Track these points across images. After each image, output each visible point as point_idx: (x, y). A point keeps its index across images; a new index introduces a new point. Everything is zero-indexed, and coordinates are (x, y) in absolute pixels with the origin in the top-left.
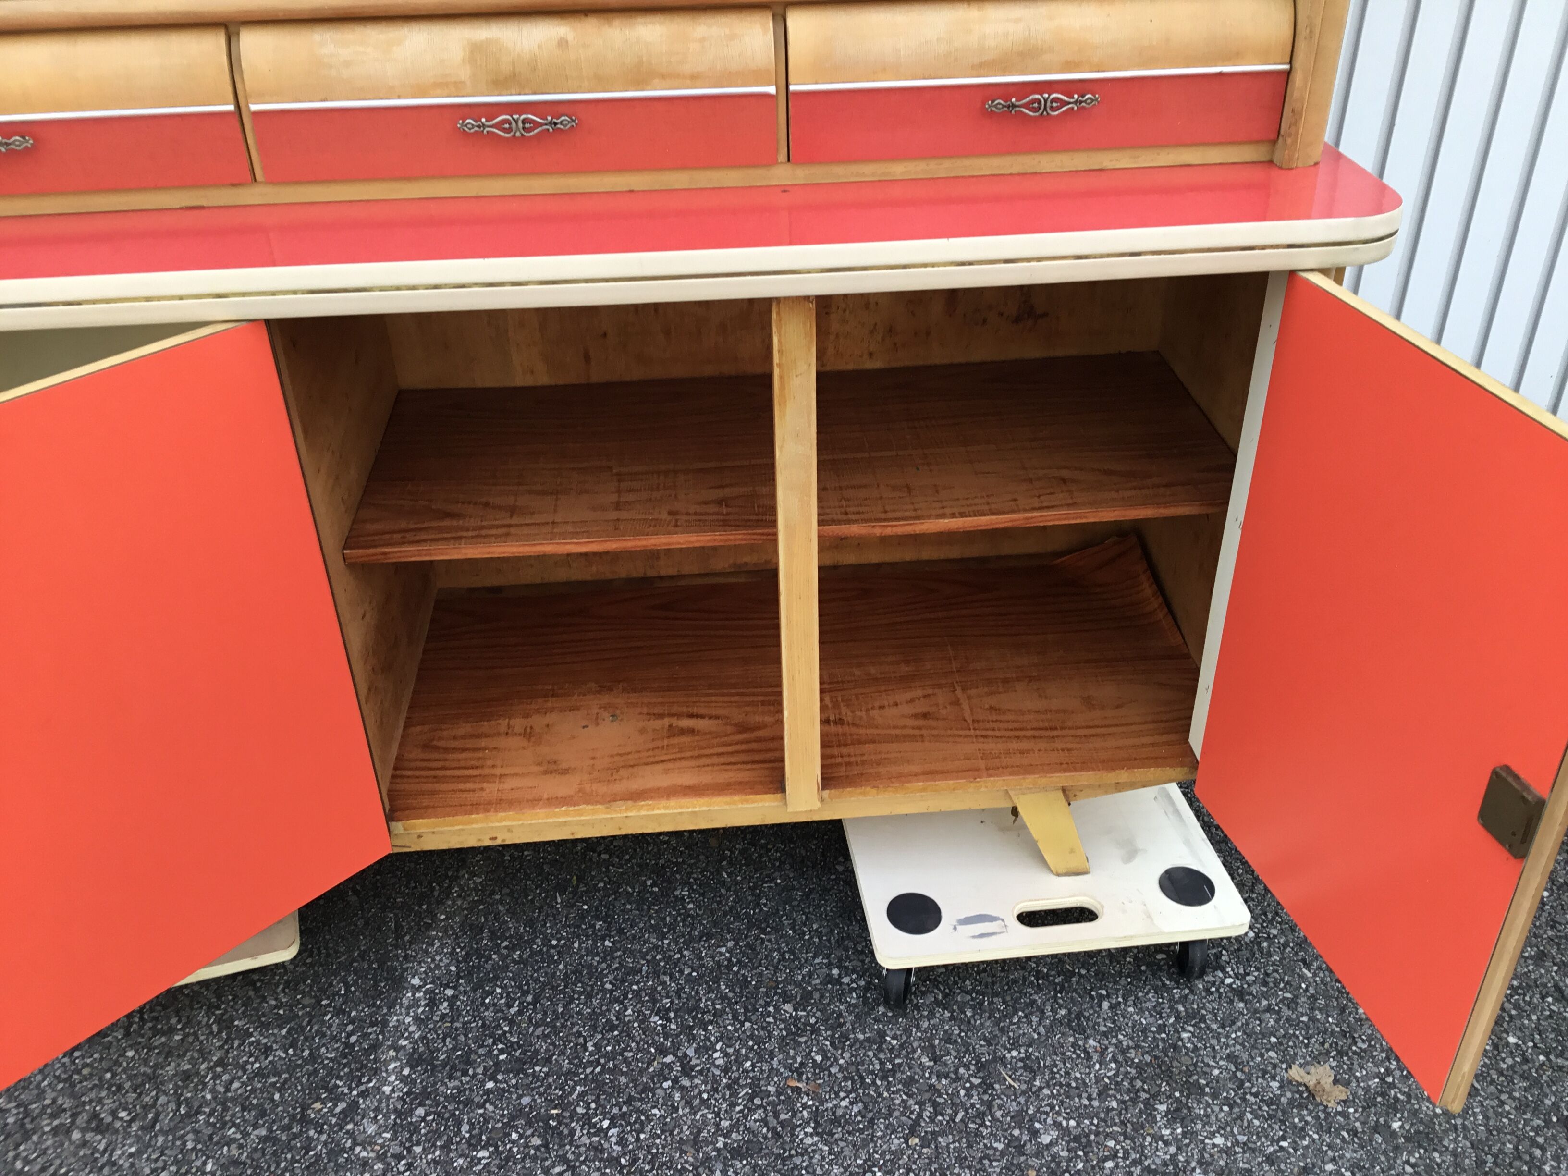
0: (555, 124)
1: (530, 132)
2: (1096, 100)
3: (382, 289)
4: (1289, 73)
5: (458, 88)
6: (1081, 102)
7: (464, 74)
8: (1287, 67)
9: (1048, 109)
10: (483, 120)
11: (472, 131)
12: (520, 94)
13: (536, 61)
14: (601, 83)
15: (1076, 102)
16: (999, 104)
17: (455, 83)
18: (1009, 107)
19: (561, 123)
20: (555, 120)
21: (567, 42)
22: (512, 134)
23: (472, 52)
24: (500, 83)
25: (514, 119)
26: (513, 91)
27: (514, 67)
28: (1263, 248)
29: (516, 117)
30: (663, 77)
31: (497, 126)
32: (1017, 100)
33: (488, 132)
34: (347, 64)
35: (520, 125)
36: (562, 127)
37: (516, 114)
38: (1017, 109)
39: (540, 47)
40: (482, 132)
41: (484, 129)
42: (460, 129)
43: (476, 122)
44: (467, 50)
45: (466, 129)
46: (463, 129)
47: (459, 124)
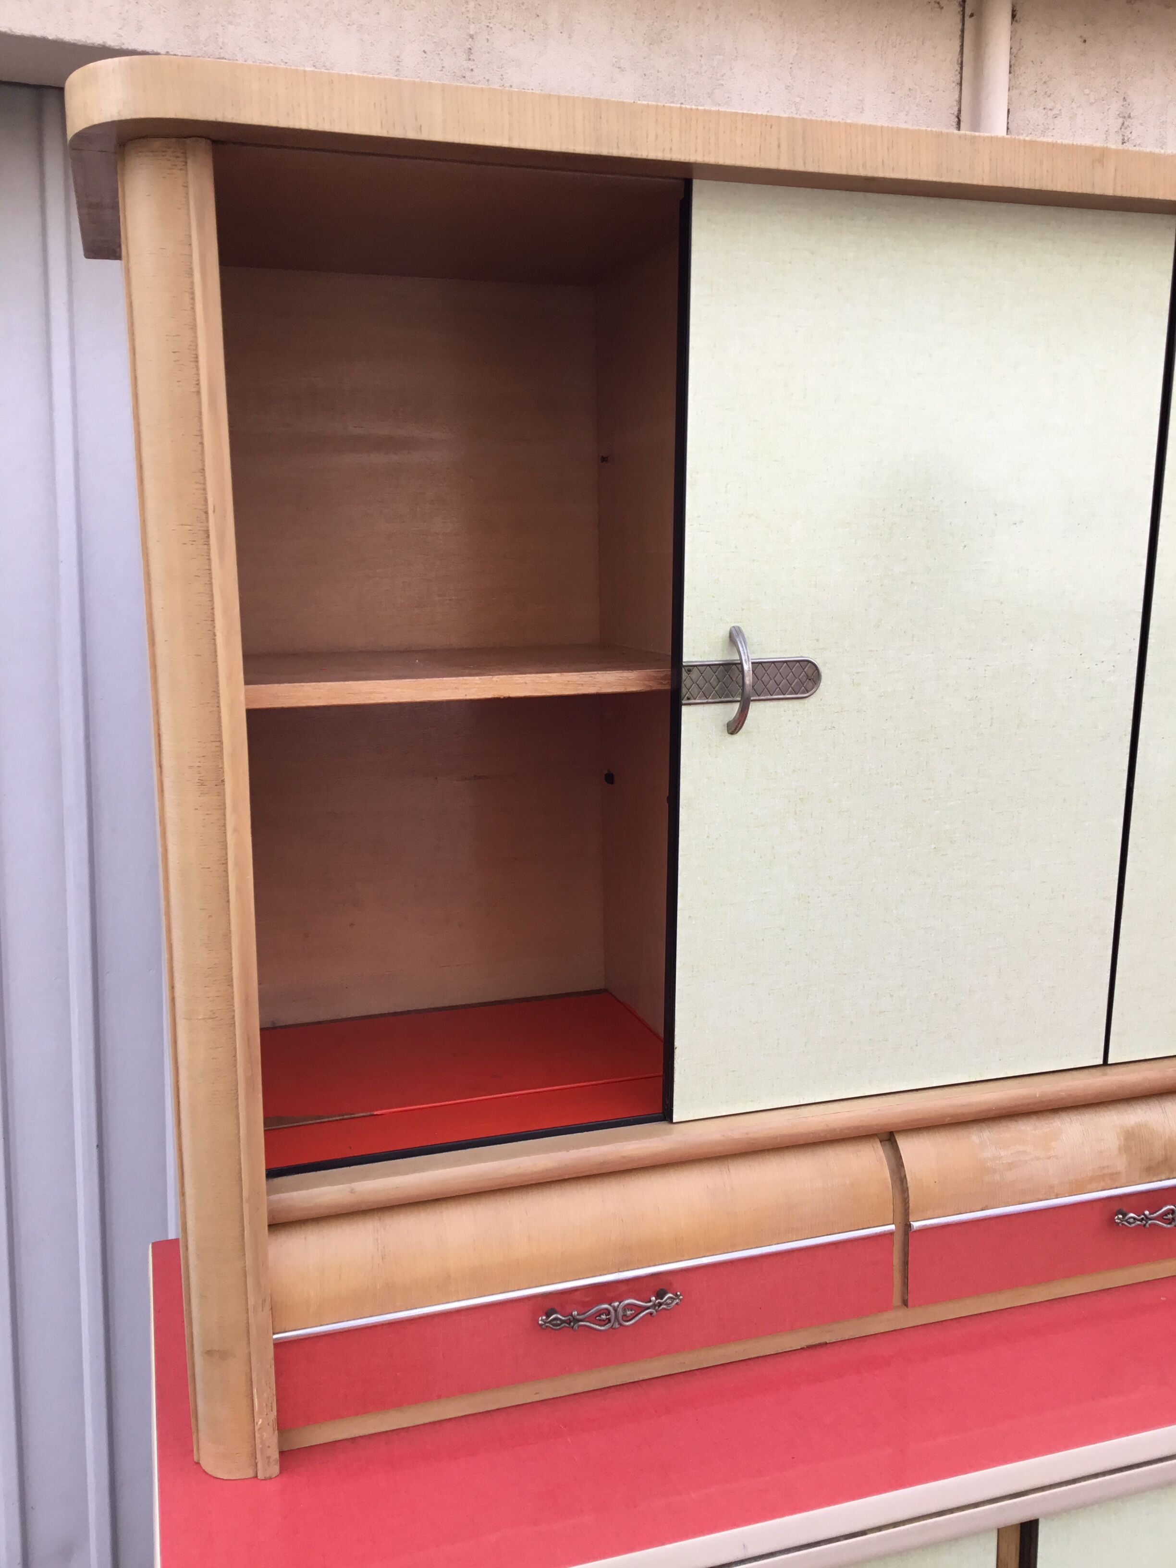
5: (1113, 1179)
7: (1120, 1164)
10: (1146, 1212)
11: (1133, 1225)
12: (1169, 1179)
17: (1112, 1174)
22: (1173, 1224)
23: (1126, 1139)
24: (1151, 1170)
26: (1163, 1177)
27: (1165, 1151)
31: (1160, 1218)
33: (1150, 1225)
34: (1010, 1166)
40: (1145, 1225)
41: (1147, 1222)
42: (1118, 1223)
43: (1139, 1216)
44: (1122, 1138)
45: (1126, 1223)
46: (1123, 1224)
47: (1119, 1219)
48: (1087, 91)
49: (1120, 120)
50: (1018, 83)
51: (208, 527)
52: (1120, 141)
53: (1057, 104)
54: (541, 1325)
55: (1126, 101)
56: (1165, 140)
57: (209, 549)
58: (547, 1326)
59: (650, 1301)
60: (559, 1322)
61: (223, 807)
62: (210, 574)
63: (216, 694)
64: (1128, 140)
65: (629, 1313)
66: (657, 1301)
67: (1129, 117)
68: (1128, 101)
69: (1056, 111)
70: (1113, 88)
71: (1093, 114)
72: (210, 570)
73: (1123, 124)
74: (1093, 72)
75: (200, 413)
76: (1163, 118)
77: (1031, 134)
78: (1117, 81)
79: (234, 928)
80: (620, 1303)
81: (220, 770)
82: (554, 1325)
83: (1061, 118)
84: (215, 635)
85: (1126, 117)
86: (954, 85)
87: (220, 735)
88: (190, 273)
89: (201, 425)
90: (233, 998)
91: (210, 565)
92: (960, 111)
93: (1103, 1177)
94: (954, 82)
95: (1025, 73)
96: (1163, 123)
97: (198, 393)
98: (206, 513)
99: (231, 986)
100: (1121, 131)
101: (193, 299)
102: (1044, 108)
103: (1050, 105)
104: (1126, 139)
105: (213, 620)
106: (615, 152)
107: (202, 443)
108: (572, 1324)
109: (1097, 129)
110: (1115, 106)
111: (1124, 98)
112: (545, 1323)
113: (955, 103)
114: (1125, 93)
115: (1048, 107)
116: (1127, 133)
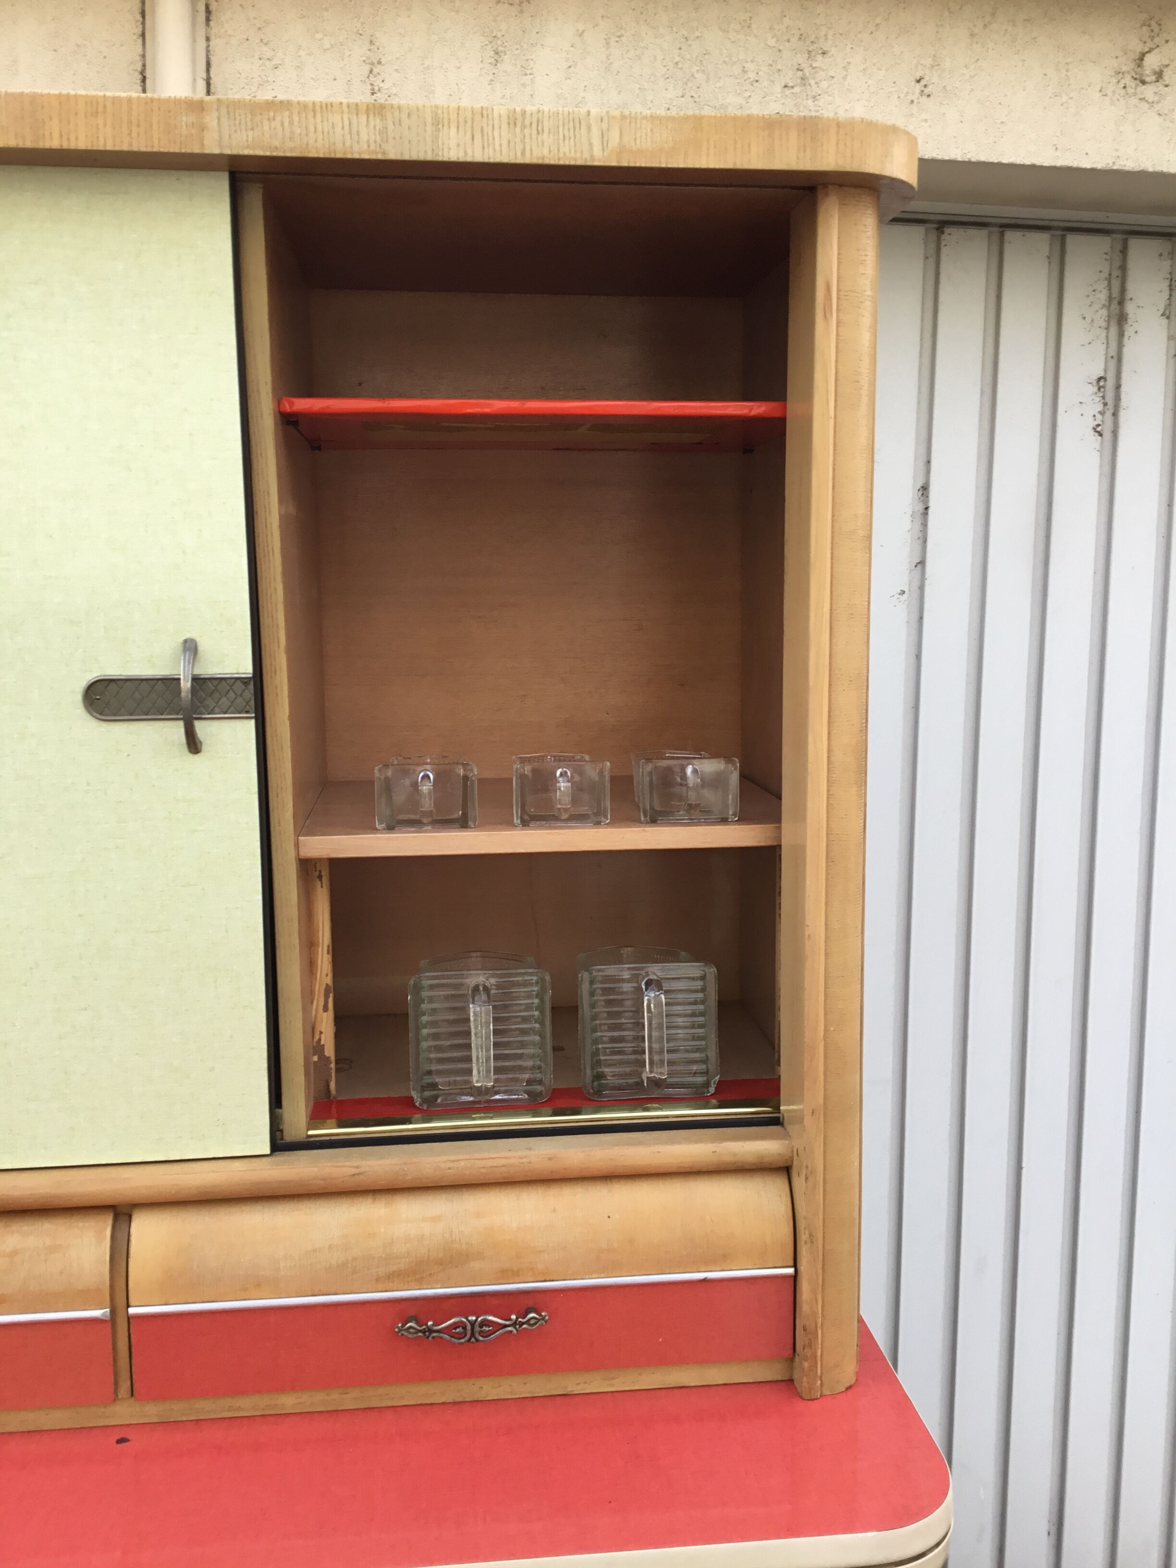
2: (543, 1319)
4: (795, 1277)
6: (522, 1324)
8: (791, 1271)
9: (477, 1335)
15: (514, 1325)
18: (424, 1332)
32: (434, 1325)
38: (435, 1334)
48: (319, 36)
49: (367, 68)
50: (223, 31)
52: (368, 92)
53: (278, 52)
55: (374, 44)
56: (432, 88)
64: (379, 90)
67: (379, 63)
68: (377, 44)
69: (275, 62)
70: (355, 30)
71: (328, 62)
73: (371, 72)
74: (326, 14)
76: (427, 62)
77: (243, 88)
78: (360, 22)
83: (284, 68)
85: (373, 66)
86: (135, 37)
92: (144, 66)
94: (134, 34)
95: (232, 19)
96: (428, 68)
100: (369, 80)
102: (260, 59)
103: (270, 54)
104: (376, 89)
109: (335, 79)
110: (359, 51)
111: (371, 41)
113: (138, 58)
114: (371, 36)
115: (265, 57)
116: (378, 82)
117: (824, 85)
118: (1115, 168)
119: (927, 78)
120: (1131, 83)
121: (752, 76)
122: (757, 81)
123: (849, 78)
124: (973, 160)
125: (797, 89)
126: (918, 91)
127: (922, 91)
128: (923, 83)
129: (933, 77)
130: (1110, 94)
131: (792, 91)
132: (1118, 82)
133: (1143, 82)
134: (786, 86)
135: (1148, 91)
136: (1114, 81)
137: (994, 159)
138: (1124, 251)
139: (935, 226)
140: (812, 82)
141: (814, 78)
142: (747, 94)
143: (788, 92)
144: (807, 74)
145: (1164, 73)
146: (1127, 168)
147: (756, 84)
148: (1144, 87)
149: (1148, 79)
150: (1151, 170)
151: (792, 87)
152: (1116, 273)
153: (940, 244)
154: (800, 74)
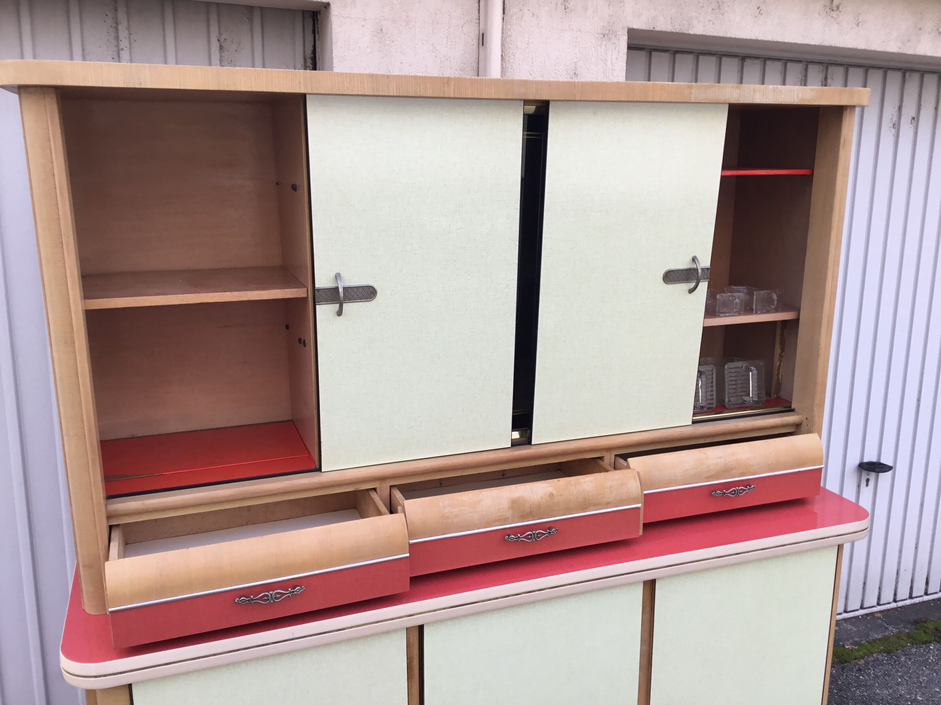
0: (550, 533)
1: (539, 538)
3: (483, 601)
5: (505, 521)
7: (509, 514)
10: (519, 535)
11: (513, 540)
13: (540, 505)
14: (569, 511)
16: (719, 493)
17: (505, 519)
18: (722, 494)
19: (553, 532)
20: (550, 531)
21: (553, 494)
22: (531, 540)
23: (512, 504)
24: (525, 517)
25: (533, 533)
26: (530, 519)
27: (531, 508)
28: (828, 537)
29: (534, 532)
30: (595, 505)
31: (525, 537)
34: (457, 516)
35: (536, 536)
36: (553, 534)
37: (534, 531)
38: (726, 494)
39: (541, 498)
40: (518, 540)
41: (519, 539)
42: (506, 540)
43: (515, 537)
44: (510, 503)
45: (510, 540)
46: (508, 540)
47: (507, 538)
51: (62, 241)
54: (236, 602)
57: (63, 250)
58: (239, 603)
59: (288, 591)
60: (245, 601)
61: (74, 352)
62: (64, 260)
63: (69, 307)
65: (278, 596)
66: (292, 591)
72: (64, 258)
75: (57, 196)
79: (83, 400)
80: (273, 592)
81: (72, 338)
82: (242, 602)
84: (67, 284)
87: (72, 323)
88: (49, 140)
89: (57, 201)
90: (84, 428)
91: (64, 256)
93: (500, 520)
97: (55, 188)
98: (61, 235)
99: (83, 423)
101: (51, 151)
105: (67, 278)
106: (227, 89)
107: (58, 208)
108: (251, 601)
112: (239, 601)
116: (567, 5)
117: (726, 9)
118: (822, 44)
119: (761, 7)
120: (829, 11)
121: (701, 4)
122: (703, 7)
123: (735, 6)
124: (775, 41)
125: (717, 11)
126: (758, 12)
127: (759, 12)
128: (760, 9)
129: (763, 7)
130: (822, 15)
131: (715, 11)
132: (825, 10)
133: (833, 10)
134: (713, 9)
135: (834, 14)
136: (823, 9)
137: (782, 40)
138: (806, 69)
139: (741, 58)
140: (722, 8)
141: (723, 6)
142: (699, 12)
143: (713, 11)
144: (720, 4)
145: (840, 7)
146: (826, 45)
147: (702, 8)
148: (833, 12)
149: (834, 9)
150: (834, 46)
151: (715, 10)
152: (803, 78)
153: (743, 66)
154: (718, 4)
